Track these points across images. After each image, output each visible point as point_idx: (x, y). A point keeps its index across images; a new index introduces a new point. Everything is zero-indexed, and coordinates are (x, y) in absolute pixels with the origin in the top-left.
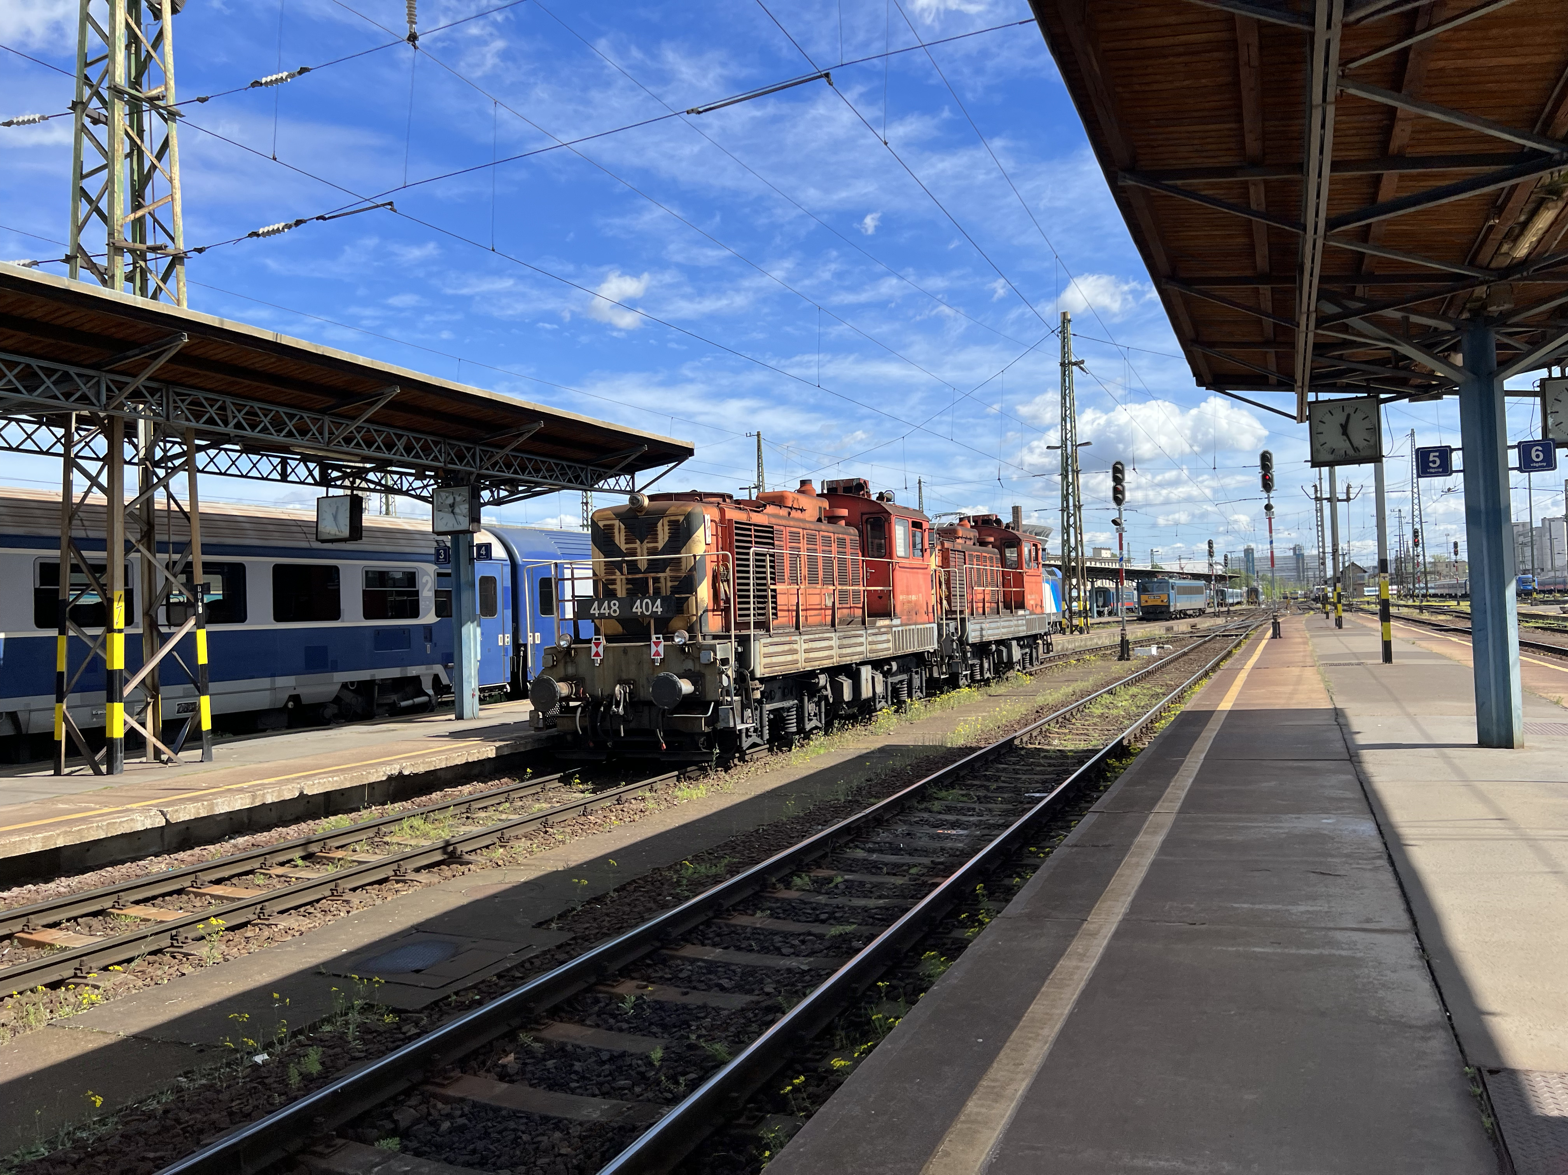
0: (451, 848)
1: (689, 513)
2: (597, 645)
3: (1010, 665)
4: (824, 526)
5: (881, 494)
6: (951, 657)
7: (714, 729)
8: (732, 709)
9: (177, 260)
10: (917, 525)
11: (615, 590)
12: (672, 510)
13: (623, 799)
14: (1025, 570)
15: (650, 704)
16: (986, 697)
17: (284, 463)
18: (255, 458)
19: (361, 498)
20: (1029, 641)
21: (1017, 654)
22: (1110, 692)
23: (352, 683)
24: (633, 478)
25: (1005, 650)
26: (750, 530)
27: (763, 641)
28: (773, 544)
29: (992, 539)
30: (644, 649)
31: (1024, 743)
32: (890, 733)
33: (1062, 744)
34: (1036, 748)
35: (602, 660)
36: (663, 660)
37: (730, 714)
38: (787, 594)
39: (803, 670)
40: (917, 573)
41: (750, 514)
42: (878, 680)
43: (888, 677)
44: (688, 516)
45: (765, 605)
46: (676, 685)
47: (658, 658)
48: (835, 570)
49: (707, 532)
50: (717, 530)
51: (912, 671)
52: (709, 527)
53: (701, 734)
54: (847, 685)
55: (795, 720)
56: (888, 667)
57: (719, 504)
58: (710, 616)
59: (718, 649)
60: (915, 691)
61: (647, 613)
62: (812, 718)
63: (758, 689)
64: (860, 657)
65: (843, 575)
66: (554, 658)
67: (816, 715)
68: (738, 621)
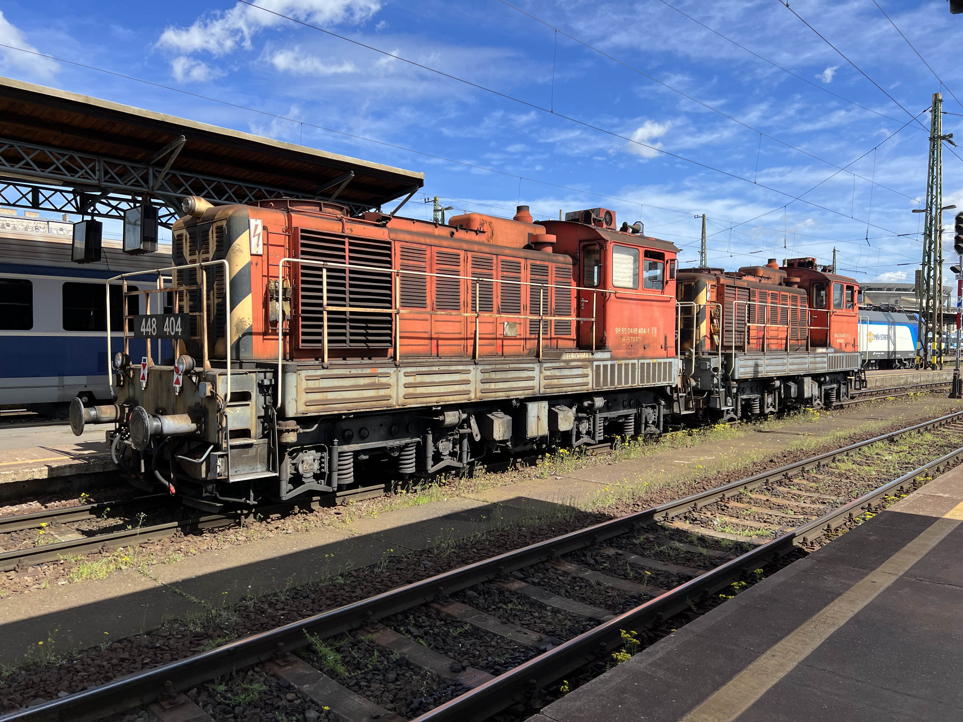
1: (230, 217)
2: (144, 367)
3: (804, 401)
7: (211, 478)
8: (227, 455)
10: (654, 256)
12: (219, 215)
14: (832, 309)
20: (834, 378)
21: (813, 389)
22: (891, 439)
26: (343, 243)
27: (304, 373)
29: (798, 280)
30: (171, 375)
31: (670, 518)
32: (558, 478)
33: (724, 525)
34: (678, 529)
35: (147, 383)
36: (182, 388)
37: (219, 463)
38: (427, 320)
39: (401, 407)
40: (651, 305)
41: (348, 226)
42: (564, 416)
43: (596, 413)
44: (229, 220)
45: (370, 331)
46: (144, 423)
47: (177, 386)
48: (525, 298)
49: (254, 240)
50: (283, 240)
51: (644, 405)
52: (259, 235)
53: (206, 482)
54: (503, 423)
55: (414, 460)
56: (590, 402)
57: (292, 211)
58: (257, 340)
59: (225, 381)
60: (646, 426)
61: (173, 334)
62: (445, 458)
63: (293, 430)
64: (526, 392)
65: (540, 304)
66: (122, 378)
67: (452, 454)
68: (300, 347)
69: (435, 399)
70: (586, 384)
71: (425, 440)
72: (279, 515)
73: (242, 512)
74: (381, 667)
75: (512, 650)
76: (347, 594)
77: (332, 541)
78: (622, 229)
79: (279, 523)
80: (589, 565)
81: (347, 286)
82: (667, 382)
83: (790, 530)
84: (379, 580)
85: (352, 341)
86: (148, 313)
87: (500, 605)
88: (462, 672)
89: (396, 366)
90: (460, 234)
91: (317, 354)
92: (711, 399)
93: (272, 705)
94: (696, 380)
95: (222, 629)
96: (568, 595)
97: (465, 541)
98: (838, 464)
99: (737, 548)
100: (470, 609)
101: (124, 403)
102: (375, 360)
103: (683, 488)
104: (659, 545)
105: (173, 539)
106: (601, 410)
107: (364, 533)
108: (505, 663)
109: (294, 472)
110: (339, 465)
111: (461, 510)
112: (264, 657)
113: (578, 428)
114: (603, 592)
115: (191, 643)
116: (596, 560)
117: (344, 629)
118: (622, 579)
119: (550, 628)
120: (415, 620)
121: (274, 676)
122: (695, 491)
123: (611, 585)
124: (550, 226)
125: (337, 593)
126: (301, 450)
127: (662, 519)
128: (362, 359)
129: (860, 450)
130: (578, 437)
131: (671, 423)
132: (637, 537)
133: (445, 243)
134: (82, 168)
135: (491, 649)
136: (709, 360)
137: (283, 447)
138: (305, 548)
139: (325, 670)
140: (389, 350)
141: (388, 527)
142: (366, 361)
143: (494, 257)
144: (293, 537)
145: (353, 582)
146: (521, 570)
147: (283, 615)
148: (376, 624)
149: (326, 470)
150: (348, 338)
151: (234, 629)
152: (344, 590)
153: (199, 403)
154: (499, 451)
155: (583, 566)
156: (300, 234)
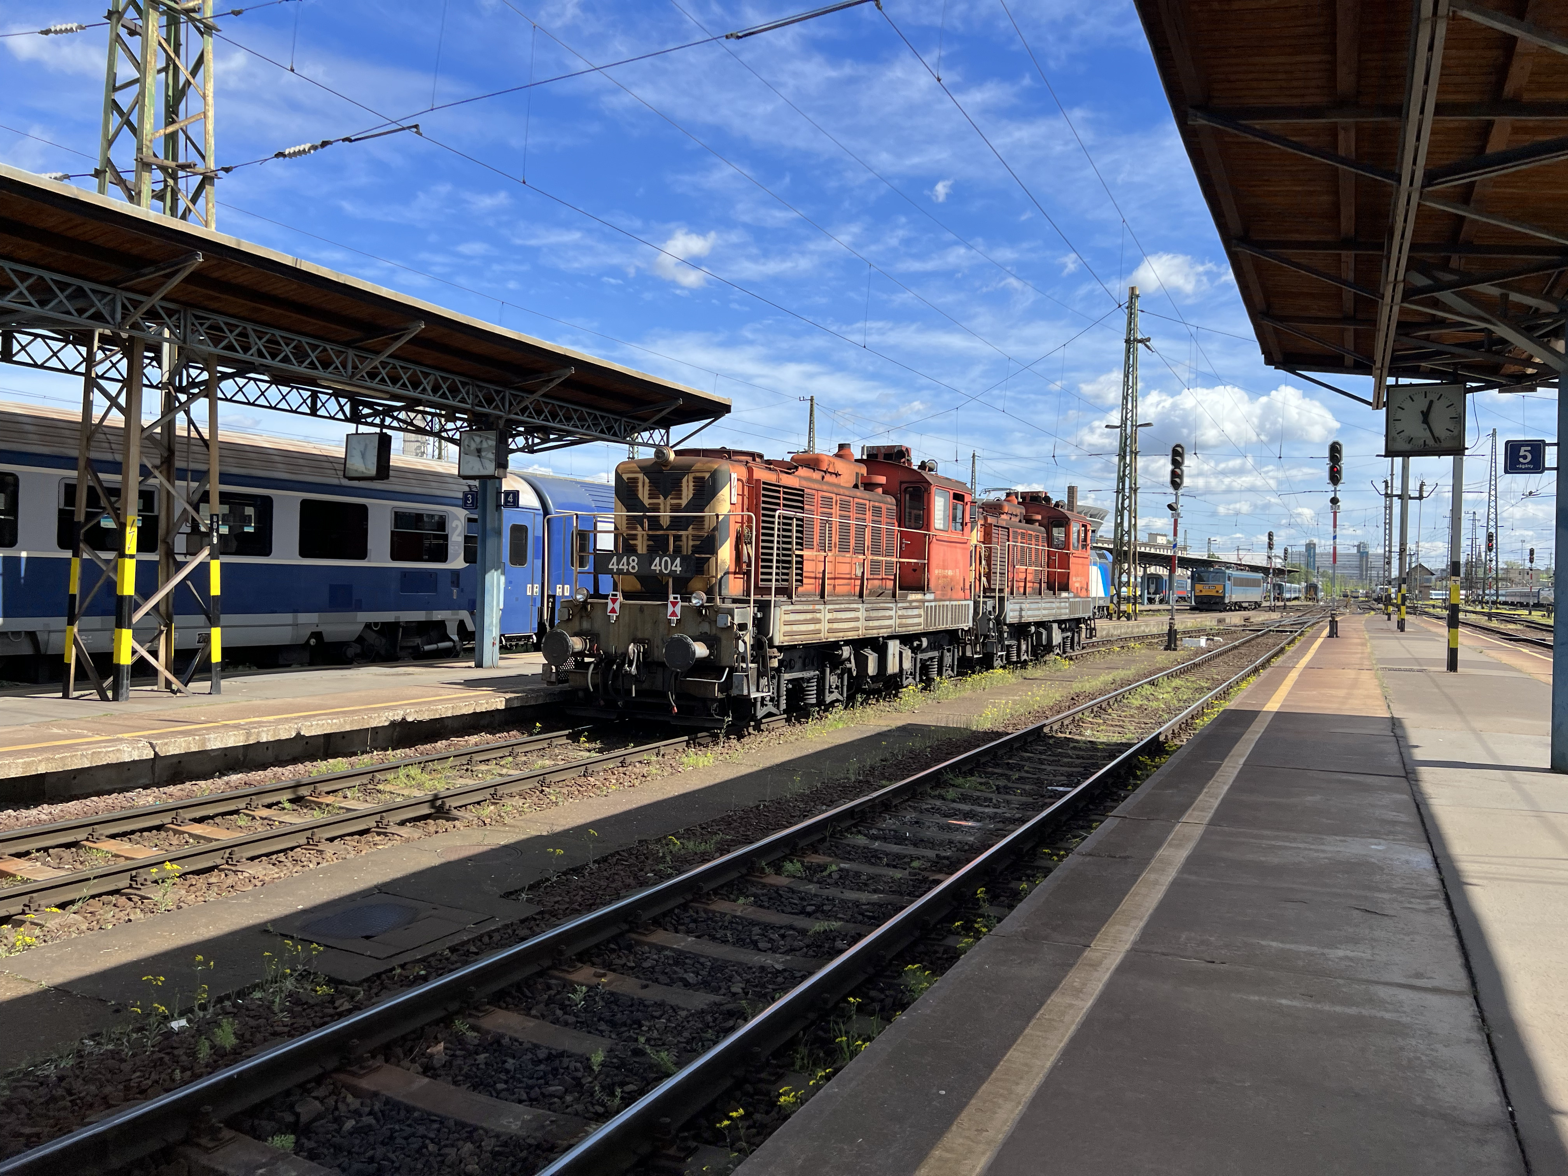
0: (439, 802)
1: (715, 471)
2: (614, 601)
3: (1049, 648)
4: (860, 493)
5: (923, 463)
6: (986, 637)
7: (728, 696)
8: (747, 676)
9: (207, 179)
10: (958, 497)
11: (636, 545)
12: (698, 466)
13: (628, 761)
14: (1072, 550)
15: (662, 665)
16: (1021, 680)
17: (314, 396)
18: (285, 390)
19: (390, 437)
20: (1072, 625)
21: (1057, 637)
22: (1152, 683)
23: (376, 624)
24: (668, 432)
25: (1044, 633)
28: (802, 508)
29: (1039, 517)
30: (661, 609)
31: (1055, 730)
33: (1094, 735)
34: (1065, 737)
35: (618, 617)
37: (745, 682)
38: (814, 561)
39: (826, 640)
40: (955, 547)
41: (781, 476)
42: (906, 655)
43: (917, 653)
44: (712, 472)
46: (689, 648)
47: (675, 618)
48: (868, 539)
49: (733, 492)
51: (944, 648)
52: (736, 486)
55: (816, 691)
56: (919, 643)
58: (731, 578)
59: (736, 614)
60: (946, 669)
61: (665, 572)
62: (832, 690)
63: (776, 657)
64: (888, 630)
66: (571, 612)
67: (837, 687)
68: (761, 586)
70: (920, 624)
71: (823, 673)
78: (921, 467)
81: (781, 530)
82: (961, 625)
85: (782, 580)
89: (825, 603)
90: (827, 477)
106: (923, 651)
124: (870, 465)
127: (1049, 731)
133: (824, 487)
140: (798, 589)
143: (852, 500)
149: (775, 695)
150: (781, 577)
153: (707, 633)
154: (866, 686)
156: (763, 486)
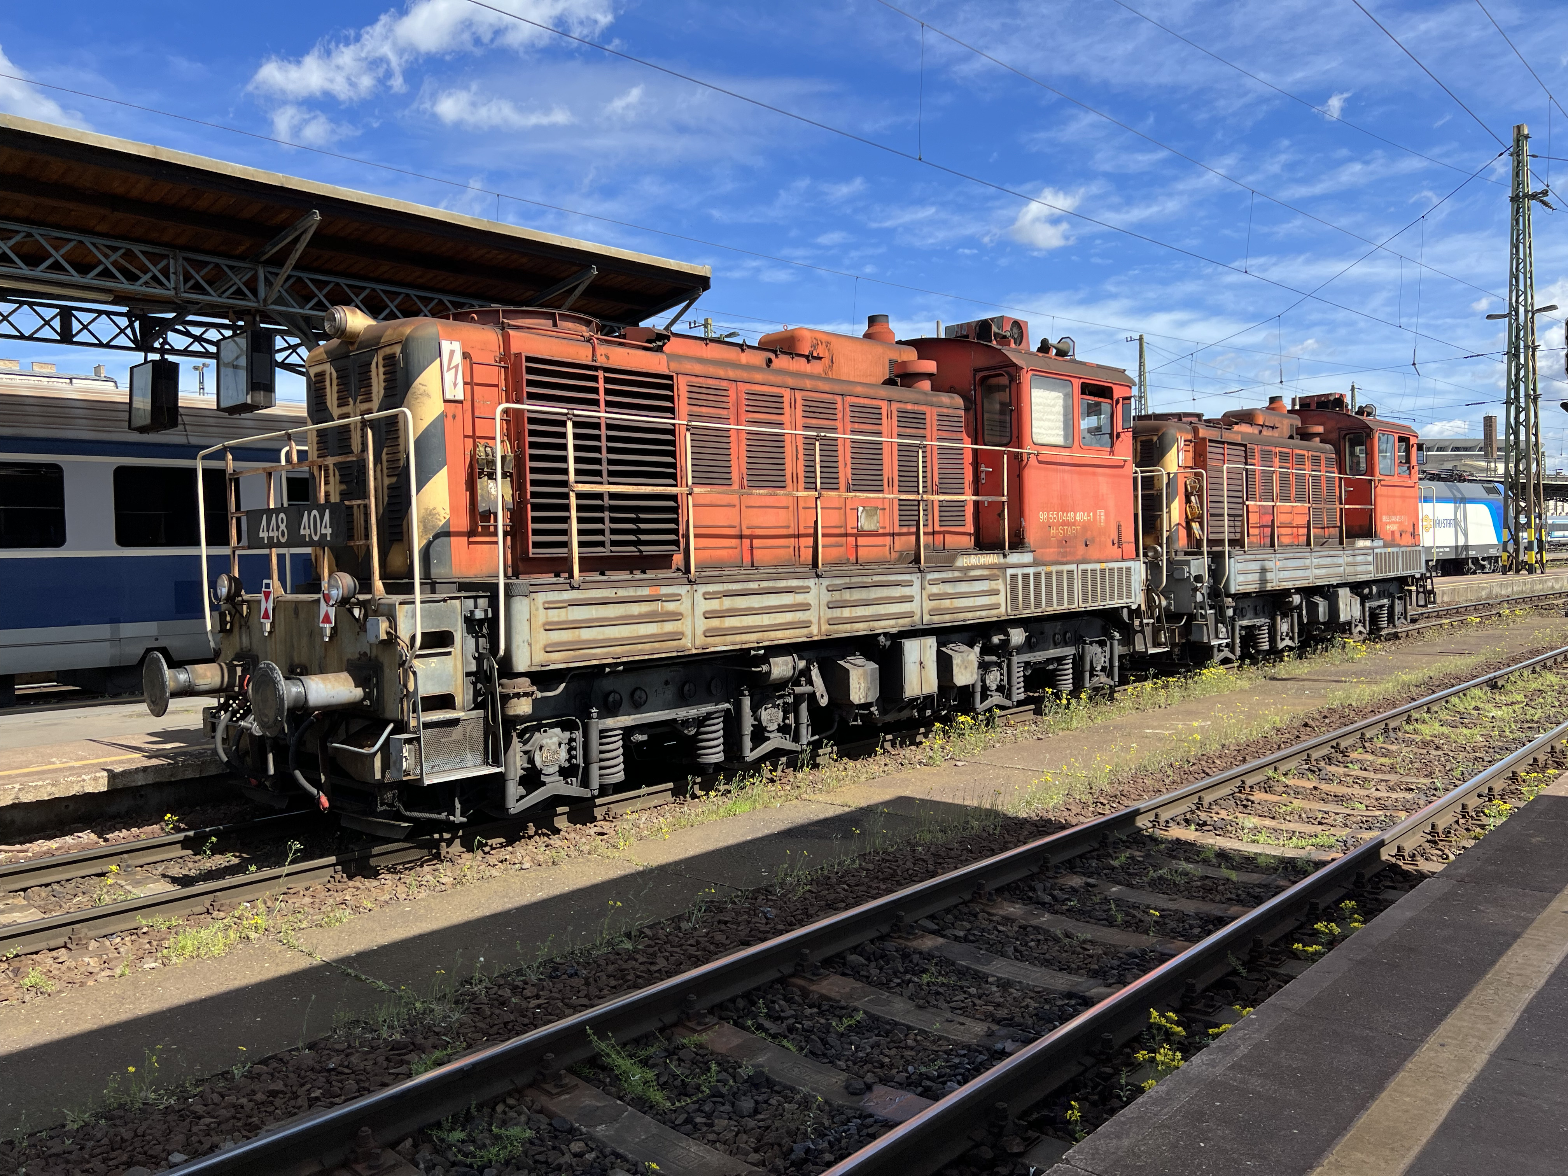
1: (407, 339)
2: (267, 597)
3: (1338, 626)
8: (418, 739)
10: (1100, 392)
12: (387, 335)
14: (1378, 475)
16: (1262, 682)
17: (66, 315)
19: (175, 366)
21: (1353, 608)
25: (1323, 606)
26: (595, 379)
27: (541, 598)
28: (672, 410)
29: (1320, 429)
30: (315, 608)
31: (1162, 823)
32: (958, 763)
33: (1257, 830)
34: (1178, 840)
35: (273, 625)
36: (334, 630)
37: (405, 754)
38: (734, 506)
39: (700, 651)
40: (1094, 474)
41: (601, 350)
42: (963, 661)
43: (1011, 654)
44: (405, 343)
45: (643, 526)
46: (276, 689)
47: (327, 626)
48: (890, 466)
49: (449, 377)
50: (496, 375)
51: (1088, 640)
52: (457, 367)
53: (382, 786)
54: (865, 674)
55: (721, 740)
56: (1002, 637)
57: (509, 325)
58: (458, 544)
59: (410, 614)
60: (1092, 675)
61: (316, 538)
62: (771, 735)
63: (526, 694)
64: (901, 621)
65: (918, 477)
66: (228, 618)
67: (783, 729)
68: (531, 555)
69: (754, 637)
70: (997, 606)
71: (738, 706)
72: (502, 840)
73: (441, 836)
74: (724, 1090)
75: (945, 1052)
76: (642, 968)
77: (599, 879)
78: (1039, 350)
79: (505, 853)
80: (1043, 904)
81: (604, 450)
82: (1125, 600)
83: (1369, 837)
84: (691, 942)
85: (614, 543)
86: (272, 506)
87: (908, 977)
88: (867, 1096)
89: (690, 582)
90: (782, 362)
91: (561, 566)
92: (1193, 628)
93: (546, 1162)
94: (1166, 598)
95: (437, 1034)
96: (1020, 956)
97: (826, 872)
98: (1419, 726)
99: (1285, 868)
100: (858, 985)
101: (234, 660)
102: (651, 574)
103: (1169, 772)
104: (1156, 868)
105: (329, 886)
106: (1020, 650)
107: (654, 864)
108: (939, 1077)
109: (526, 765)
110: (602, 752)
111: (807, 821)
112: (522, 1080)
113: (983, 681)
114: (1079, 949)
115: (387, 1059)
116: (1054, 897)
117: (651, 1026)
118: (1104, 925)
119: (1002, 1013)
120: (767, 1007)
121: (541, 1112)
122: (1191, 778)
123: (1089, 936)
124: (922, 346)
125: (625, 966)
126: (538, 728)
127: (1150, 825)
128: (631, 573)
129: (1447, 702)
130: (984, 697)
131: (1130, 669)
132: (1114, 855)
133: (758, 377)
134: (145, 271)
135: (907, 1053)
136: (1188, 563)
137: (511, 722)
138: (557, 892)
139: (628, 1098)
140: (675, 557)
141: (691, 853)
142: (638, 575)
143: (839, 399)
144: (533, 875)
145: (649, 946)
146: (932, 917)
147: (539, 1007)
148: (705, 1016)
149: (579, 761)
150: (607, 538)
151: (458, 1034)
152: (636, 960)
153: (365, 653)
154: (859, 722)
155: (1032, 907)
156: (524, 364)
